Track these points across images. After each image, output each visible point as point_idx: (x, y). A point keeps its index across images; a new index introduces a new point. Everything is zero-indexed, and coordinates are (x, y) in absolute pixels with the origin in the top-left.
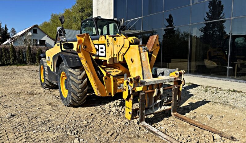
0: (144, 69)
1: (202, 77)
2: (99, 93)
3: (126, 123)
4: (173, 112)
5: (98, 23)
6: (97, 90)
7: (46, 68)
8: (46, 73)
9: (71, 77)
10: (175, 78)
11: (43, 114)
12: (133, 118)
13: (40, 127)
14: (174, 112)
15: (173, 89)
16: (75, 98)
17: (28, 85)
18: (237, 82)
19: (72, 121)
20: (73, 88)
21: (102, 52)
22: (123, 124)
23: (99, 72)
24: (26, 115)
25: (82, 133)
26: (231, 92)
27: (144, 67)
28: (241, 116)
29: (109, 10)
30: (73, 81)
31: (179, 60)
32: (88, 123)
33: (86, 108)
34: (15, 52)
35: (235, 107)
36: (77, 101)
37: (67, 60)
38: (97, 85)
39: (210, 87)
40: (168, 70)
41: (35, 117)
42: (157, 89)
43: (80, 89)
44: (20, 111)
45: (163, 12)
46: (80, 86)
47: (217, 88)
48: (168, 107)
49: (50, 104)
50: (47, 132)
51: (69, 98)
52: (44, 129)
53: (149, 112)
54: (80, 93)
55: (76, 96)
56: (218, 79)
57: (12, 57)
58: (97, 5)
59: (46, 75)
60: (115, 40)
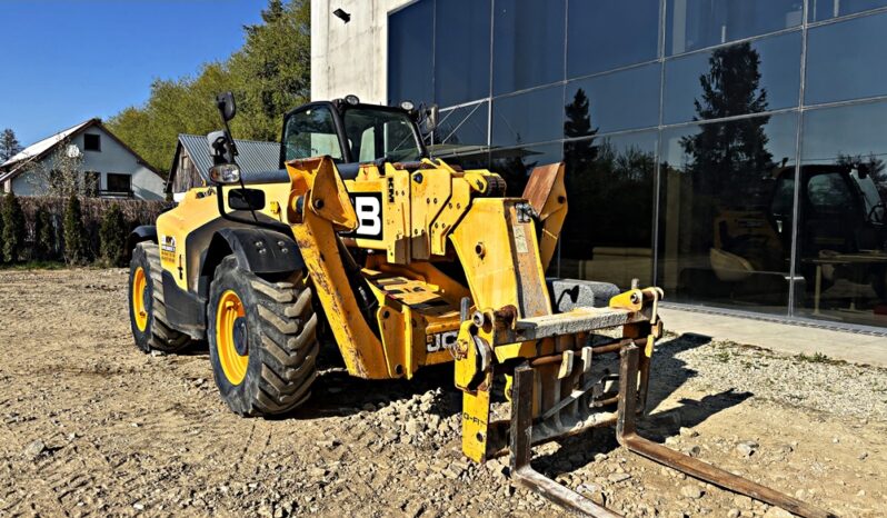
0: (524, 282)
1: (703, 312)
2: (361, 366)
3: (461, 475)
4: (624, 435)
5: (346, 119)
6: (357, 355)
7: (156, 277)
8: (158, 295)
9: (262, 312)
10: (630, 315)
11: (158, 444)
12: (490, 453)
13: (158, 491)
14: (627, 432)
15: (622, 352)
16: (274, 385)
17: (83, 341)
18: (824, 327)
19: (267, 466)
20: (267, 348)
21: (369, 223)
22: (454, 476)
23: (362, 292)
24: (98, 447)
25: (312, 510)
26: (808, 365)
27: (522, 275)
28: (851, 445)
29: (372, 74)
30: (267, 324)
31: (622, 251)
32: (327, 473)
33: (310, 423)
34: (23, 217)
35: (828, 416)
36: (282, 395)
37: (246, 250)
38: (355, 337)
39: (734, 344)
40: (587, 287)
41: (133, 456)
42: (570, 352)
43: (293, 354)
44: (72, 436)
45: (565, 82)
46: (291, 342)
47: (760, 349)
48: (605, 417)
49: (178, 407)
50: (185, 506)
51: (253, 385)
52: (171, 496)
53: (544, 433)
54: (291, 367)
55: (279, 377)
56: (758, 319)
57: (10, 236)
58: (328, 52)
59: (156, 303)
60: (419, 179)
